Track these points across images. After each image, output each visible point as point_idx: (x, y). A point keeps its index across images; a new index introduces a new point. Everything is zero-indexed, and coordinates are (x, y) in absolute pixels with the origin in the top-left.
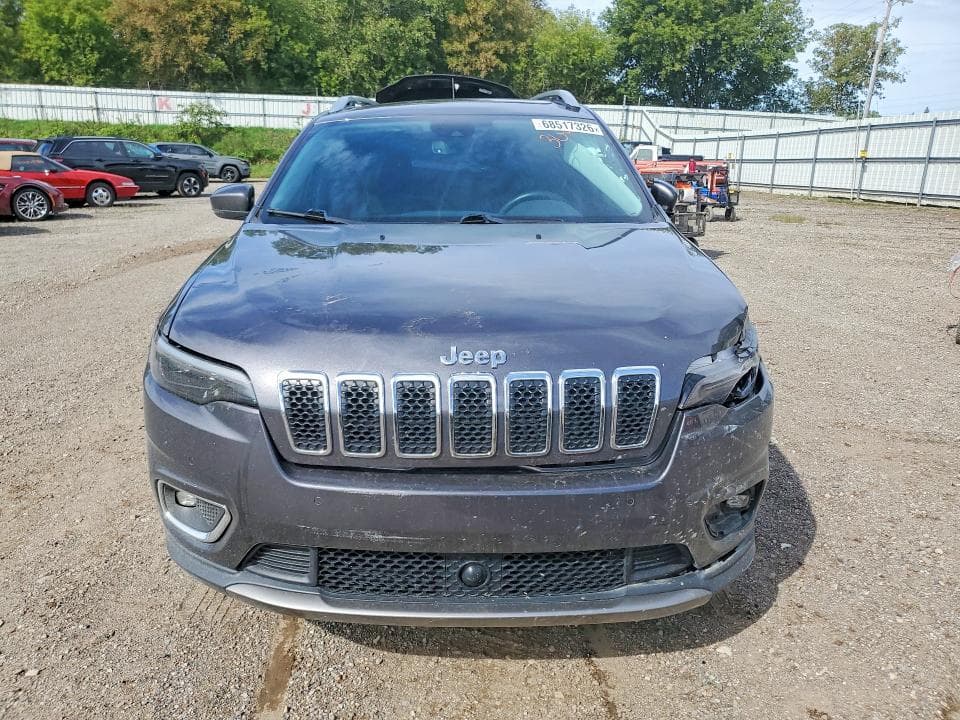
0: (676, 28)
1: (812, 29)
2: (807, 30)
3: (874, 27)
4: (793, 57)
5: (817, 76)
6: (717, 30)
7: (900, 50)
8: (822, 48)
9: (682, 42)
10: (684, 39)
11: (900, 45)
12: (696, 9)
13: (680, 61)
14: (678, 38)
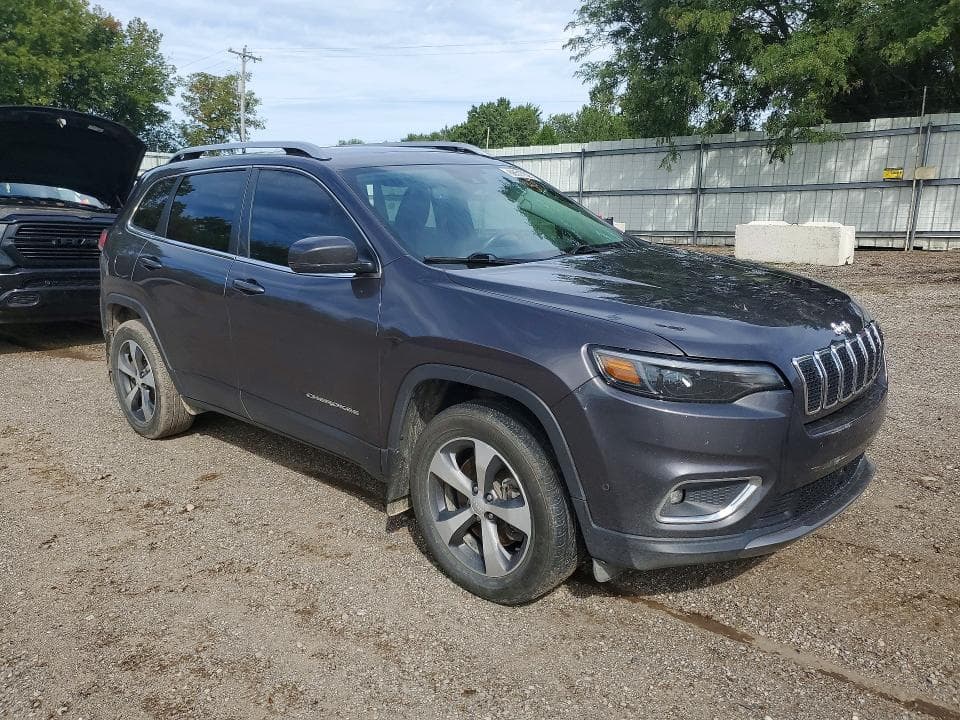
0: (34, 58)
1: (175, 75)
2: (171, 76)
3: (231, 78)
4: (165, 101)
5: (188, 119)
6: (81, 66)
7: (256, 101)
8: (189, 94)
9: (44, 74)
10: (46, 72)
11: (255, 97)
12: (54, 40)
13: (46, 94)
14: (39, 70)
